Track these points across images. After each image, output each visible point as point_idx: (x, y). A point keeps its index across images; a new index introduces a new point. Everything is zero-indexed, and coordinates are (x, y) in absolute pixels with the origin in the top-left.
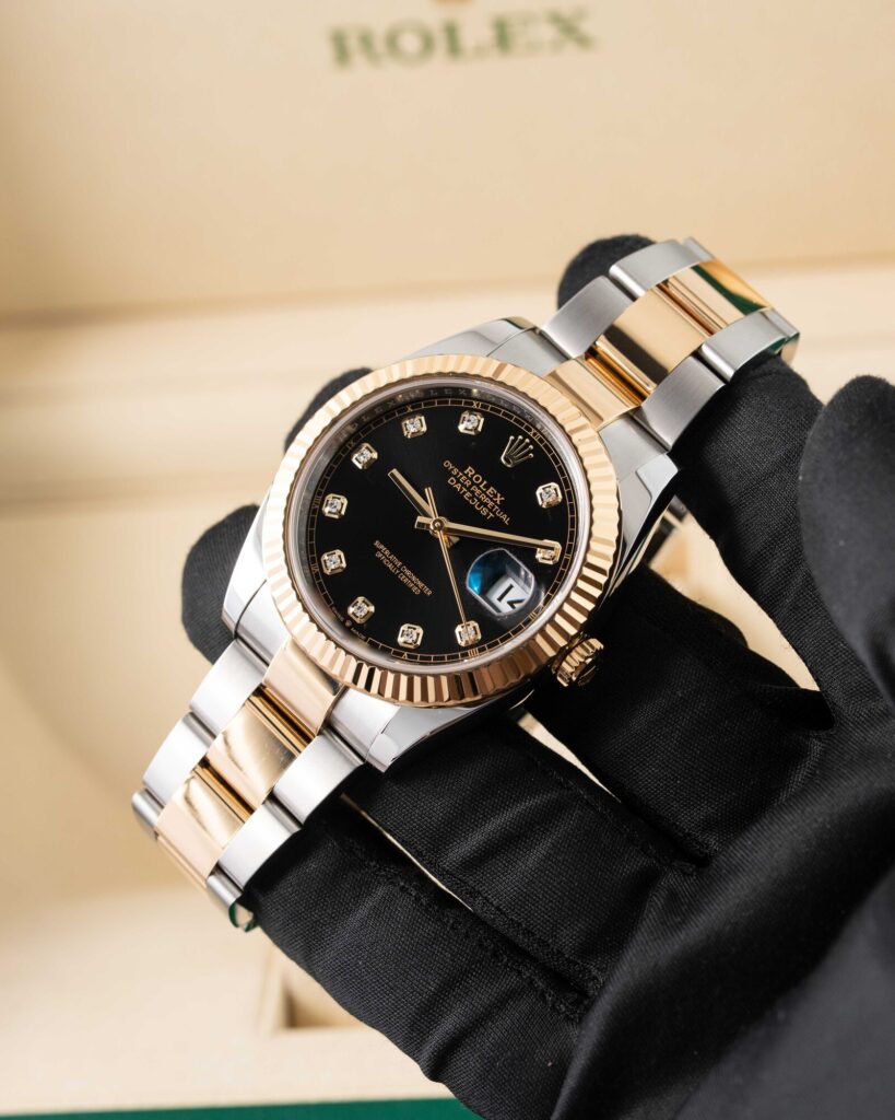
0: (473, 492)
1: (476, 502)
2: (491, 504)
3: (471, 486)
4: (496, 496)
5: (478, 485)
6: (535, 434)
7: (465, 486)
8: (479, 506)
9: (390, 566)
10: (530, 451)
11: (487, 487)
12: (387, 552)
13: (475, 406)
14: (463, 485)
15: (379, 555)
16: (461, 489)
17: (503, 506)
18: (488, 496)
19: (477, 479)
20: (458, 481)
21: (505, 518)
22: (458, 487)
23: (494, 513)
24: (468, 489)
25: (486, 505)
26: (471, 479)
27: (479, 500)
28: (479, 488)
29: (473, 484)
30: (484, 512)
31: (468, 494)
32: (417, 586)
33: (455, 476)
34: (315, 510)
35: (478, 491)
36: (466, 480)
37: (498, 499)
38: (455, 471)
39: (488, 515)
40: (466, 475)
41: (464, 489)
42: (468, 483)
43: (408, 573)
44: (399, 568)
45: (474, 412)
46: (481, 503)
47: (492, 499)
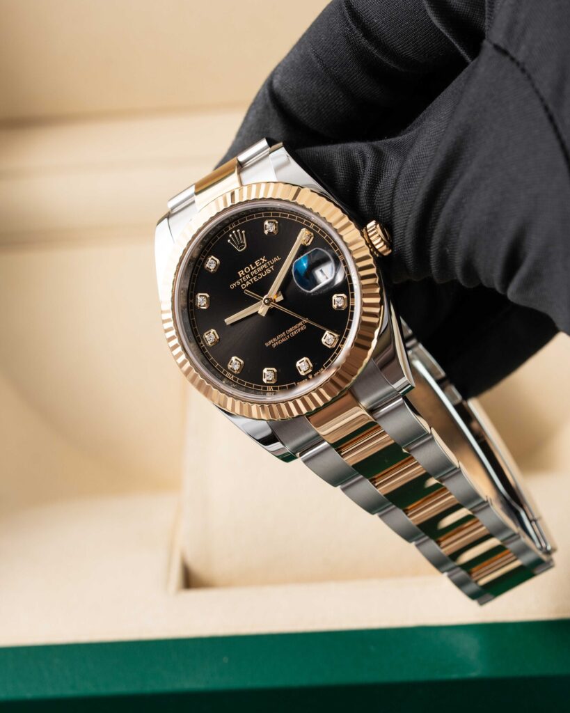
0: (255, 275)
1: (261, 275)
2: (265, 266)
3: (250, 275)
4: (261, 261)
5: (251, 271)
6: (231, 227)
7: (249, 279)
8: (264, 274)
9: (283, 340)
10: (241, 232)
11: (254, 265)
12: (274, 340)
13: (203, 259)
14: (248, 280)
15: (274, 345)
16: (250, 282)
17: (268, 259)
18: (260, 266)
19: (247, 270)
20: (245, 283)
21: (276, 259)
22: (248, 283)
23: (271, 265)
24: (251, 277)
25: (265, 269)
26: (246, 274)
27: (260, 272)
28: (253, 270)
29: (249, 273)
30: (268, 271)
31: (255, 278)
32: (301, 326)
33: (241, 284)
35: (255, 272)
36: (246, 277)
37: (264, 260)
38: (238, 282)
39: (271, 269)
40: (243, 276)
41: (251, 280)
42: (248, 276)
43: (291, 330)
44: (287, 335)
45: (206, 260)
46: (263, 271)
47: (263, 264)
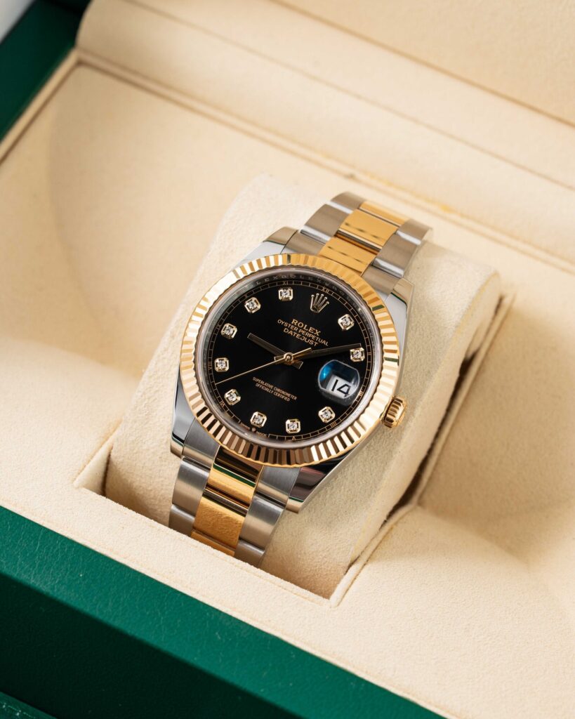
0: (301, 333)
1: (305, 339)
2: (313, 337)
3: (298, 330)
4: (315, 332)
5: (302, 329)
6: (325, 290)
7: (295, 331)
8: (307, 340)
9: (267, 389)
10: (326, 301)
11: (308, 328)
12: (262, 382)
13: (284, 284)
14: (293, 331)
15: (258, 385)
16: (293, 334)
17: (321, 336)
18: (310, 333)
19: (301, 325)
20: (290, 330)
21: (324, 342)
22: (291, 332)
23: (317, 342)
24: (297, 332)
25: (311, 338)
26: (297, 326)
27: (306, 337)
28: (304, 330)
29: (299, 328)
30: (311, 342)
31: (298, 335)
32: (287, 396)
33: (287, 327)
34: (210, 371)
35: (303, 332)
37: (317, 333)
38: (286, 324)
39: (314, 344)
40: (294, 325)
41: (295, 333)
42: (296, 329)
43: (279, 390)
44: (273, 389)
45: (285, 287)
46: (308, 338)
47: (313, 334)
